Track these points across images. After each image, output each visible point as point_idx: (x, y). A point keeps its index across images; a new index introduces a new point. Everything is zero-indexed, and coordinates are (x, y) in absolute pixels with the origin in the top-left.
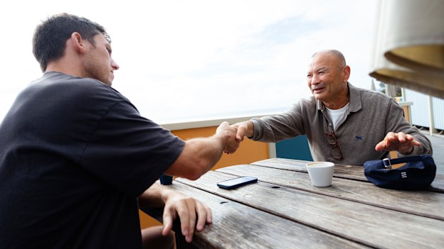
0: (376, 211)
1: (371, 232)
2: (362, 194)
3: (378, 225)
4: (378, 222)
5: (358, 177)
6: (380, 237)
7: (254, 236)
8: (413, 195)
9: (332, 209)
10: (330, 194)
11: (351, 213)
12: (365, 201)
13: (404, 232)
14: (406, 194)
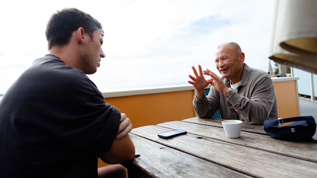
0: (273, 156)
1: (269, 171)
2: (262, 143)
3: (274, 166)
4: (274, 164)
5: (259, 131)
6: (275, 175)
7: (185, 173)
8: (299, 145)
9: (241, 154)
10: (239, 143)
11: (254, 157)
12: (265, 149)
13: (294, 172)
14: (294, 144)
